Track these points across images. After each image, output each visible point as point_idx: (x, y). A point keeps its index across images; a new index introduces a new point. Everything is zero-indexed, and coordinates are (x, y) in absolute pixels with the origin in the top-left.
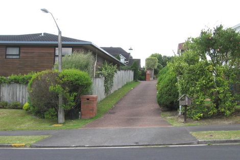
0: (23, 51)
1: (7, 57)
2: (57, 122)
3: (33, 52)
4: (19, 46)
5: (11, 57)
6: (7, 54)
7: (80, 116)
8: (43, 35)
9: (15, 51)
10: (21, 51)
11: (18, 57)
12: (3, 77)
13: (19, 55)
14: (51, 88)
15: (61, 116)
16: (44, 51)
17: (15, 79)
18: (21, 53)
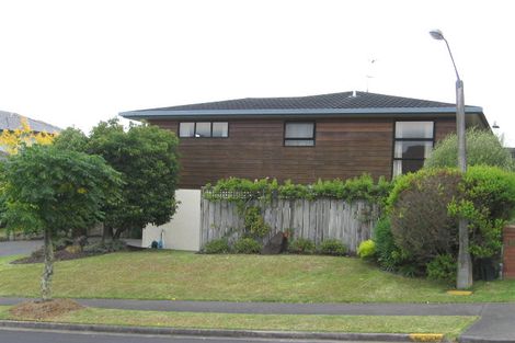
0: (323, 130)
1: (287, 143)
2: (454, 286)
3: (345, 133)
4: (313, 120)
5: (295, 143)
6: (287, 136)
7: (501, 273)
8: (354, 95)
9: (304, 131)
10: (317, 130)
11: (311, 143)
12: (299, 186)
13: (313, 139)
14: (452, 208)
15: (464, 274)
16: (367, 130)
17: (328, 191)
18: (317, 135)
